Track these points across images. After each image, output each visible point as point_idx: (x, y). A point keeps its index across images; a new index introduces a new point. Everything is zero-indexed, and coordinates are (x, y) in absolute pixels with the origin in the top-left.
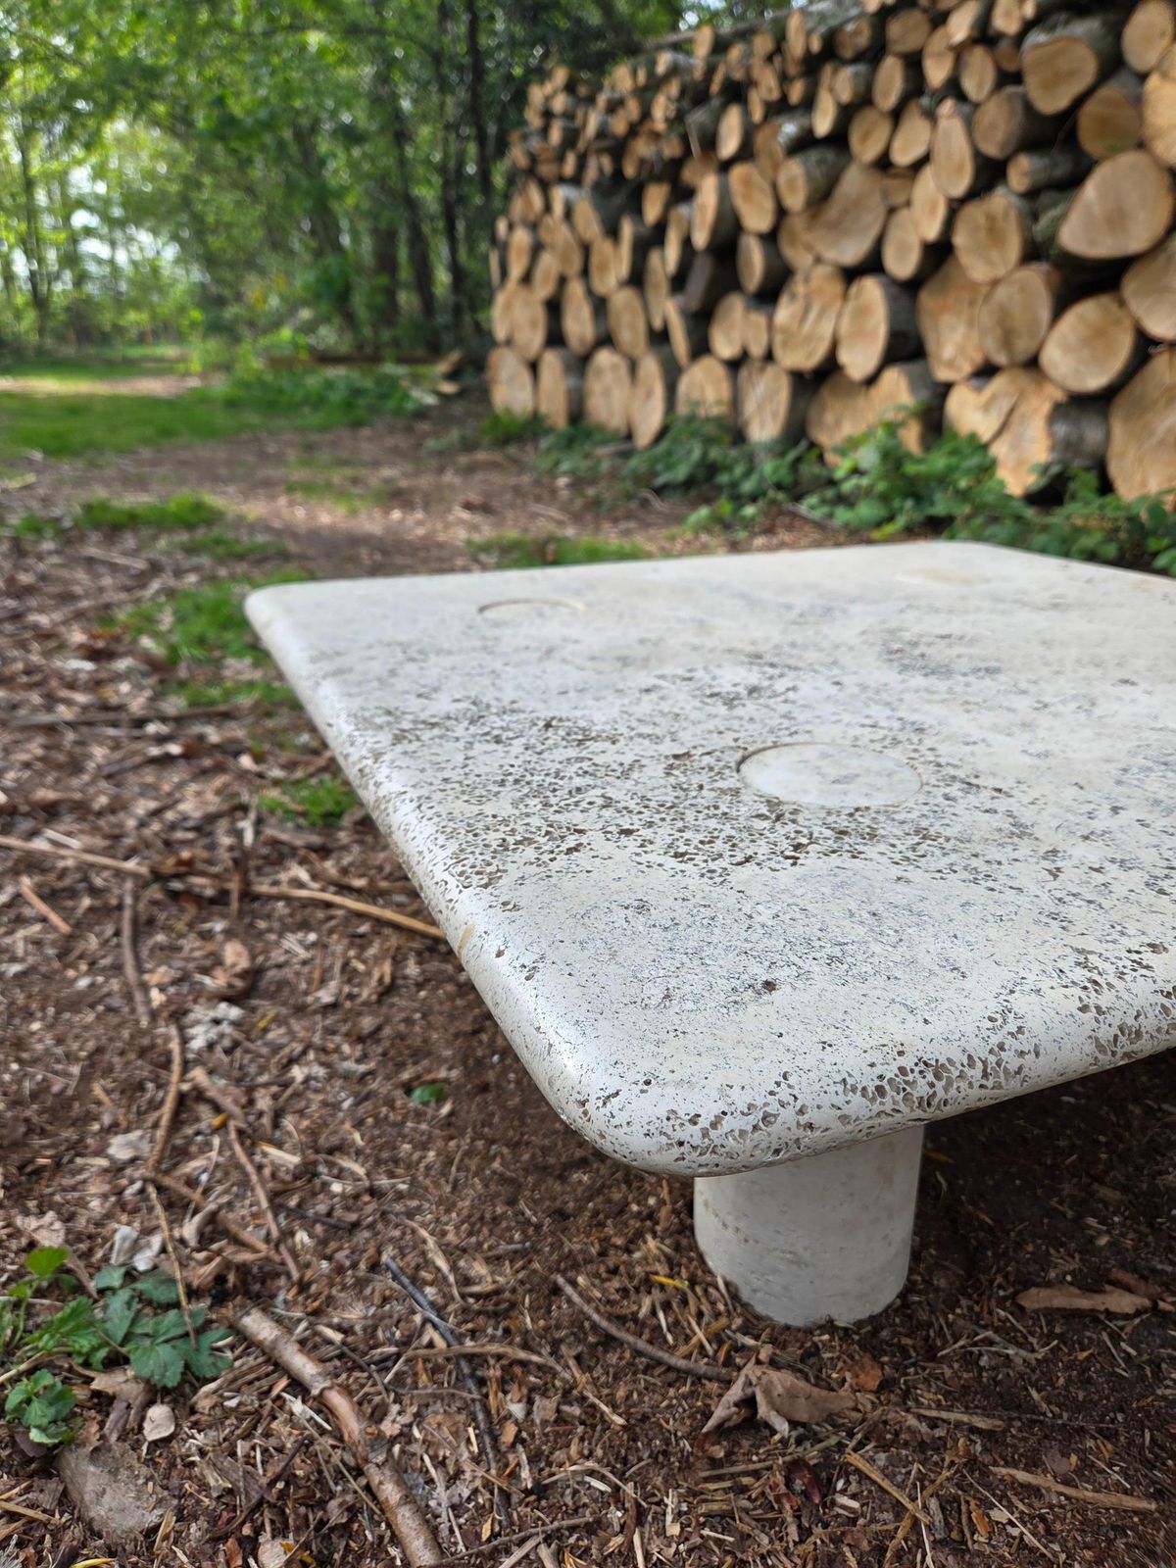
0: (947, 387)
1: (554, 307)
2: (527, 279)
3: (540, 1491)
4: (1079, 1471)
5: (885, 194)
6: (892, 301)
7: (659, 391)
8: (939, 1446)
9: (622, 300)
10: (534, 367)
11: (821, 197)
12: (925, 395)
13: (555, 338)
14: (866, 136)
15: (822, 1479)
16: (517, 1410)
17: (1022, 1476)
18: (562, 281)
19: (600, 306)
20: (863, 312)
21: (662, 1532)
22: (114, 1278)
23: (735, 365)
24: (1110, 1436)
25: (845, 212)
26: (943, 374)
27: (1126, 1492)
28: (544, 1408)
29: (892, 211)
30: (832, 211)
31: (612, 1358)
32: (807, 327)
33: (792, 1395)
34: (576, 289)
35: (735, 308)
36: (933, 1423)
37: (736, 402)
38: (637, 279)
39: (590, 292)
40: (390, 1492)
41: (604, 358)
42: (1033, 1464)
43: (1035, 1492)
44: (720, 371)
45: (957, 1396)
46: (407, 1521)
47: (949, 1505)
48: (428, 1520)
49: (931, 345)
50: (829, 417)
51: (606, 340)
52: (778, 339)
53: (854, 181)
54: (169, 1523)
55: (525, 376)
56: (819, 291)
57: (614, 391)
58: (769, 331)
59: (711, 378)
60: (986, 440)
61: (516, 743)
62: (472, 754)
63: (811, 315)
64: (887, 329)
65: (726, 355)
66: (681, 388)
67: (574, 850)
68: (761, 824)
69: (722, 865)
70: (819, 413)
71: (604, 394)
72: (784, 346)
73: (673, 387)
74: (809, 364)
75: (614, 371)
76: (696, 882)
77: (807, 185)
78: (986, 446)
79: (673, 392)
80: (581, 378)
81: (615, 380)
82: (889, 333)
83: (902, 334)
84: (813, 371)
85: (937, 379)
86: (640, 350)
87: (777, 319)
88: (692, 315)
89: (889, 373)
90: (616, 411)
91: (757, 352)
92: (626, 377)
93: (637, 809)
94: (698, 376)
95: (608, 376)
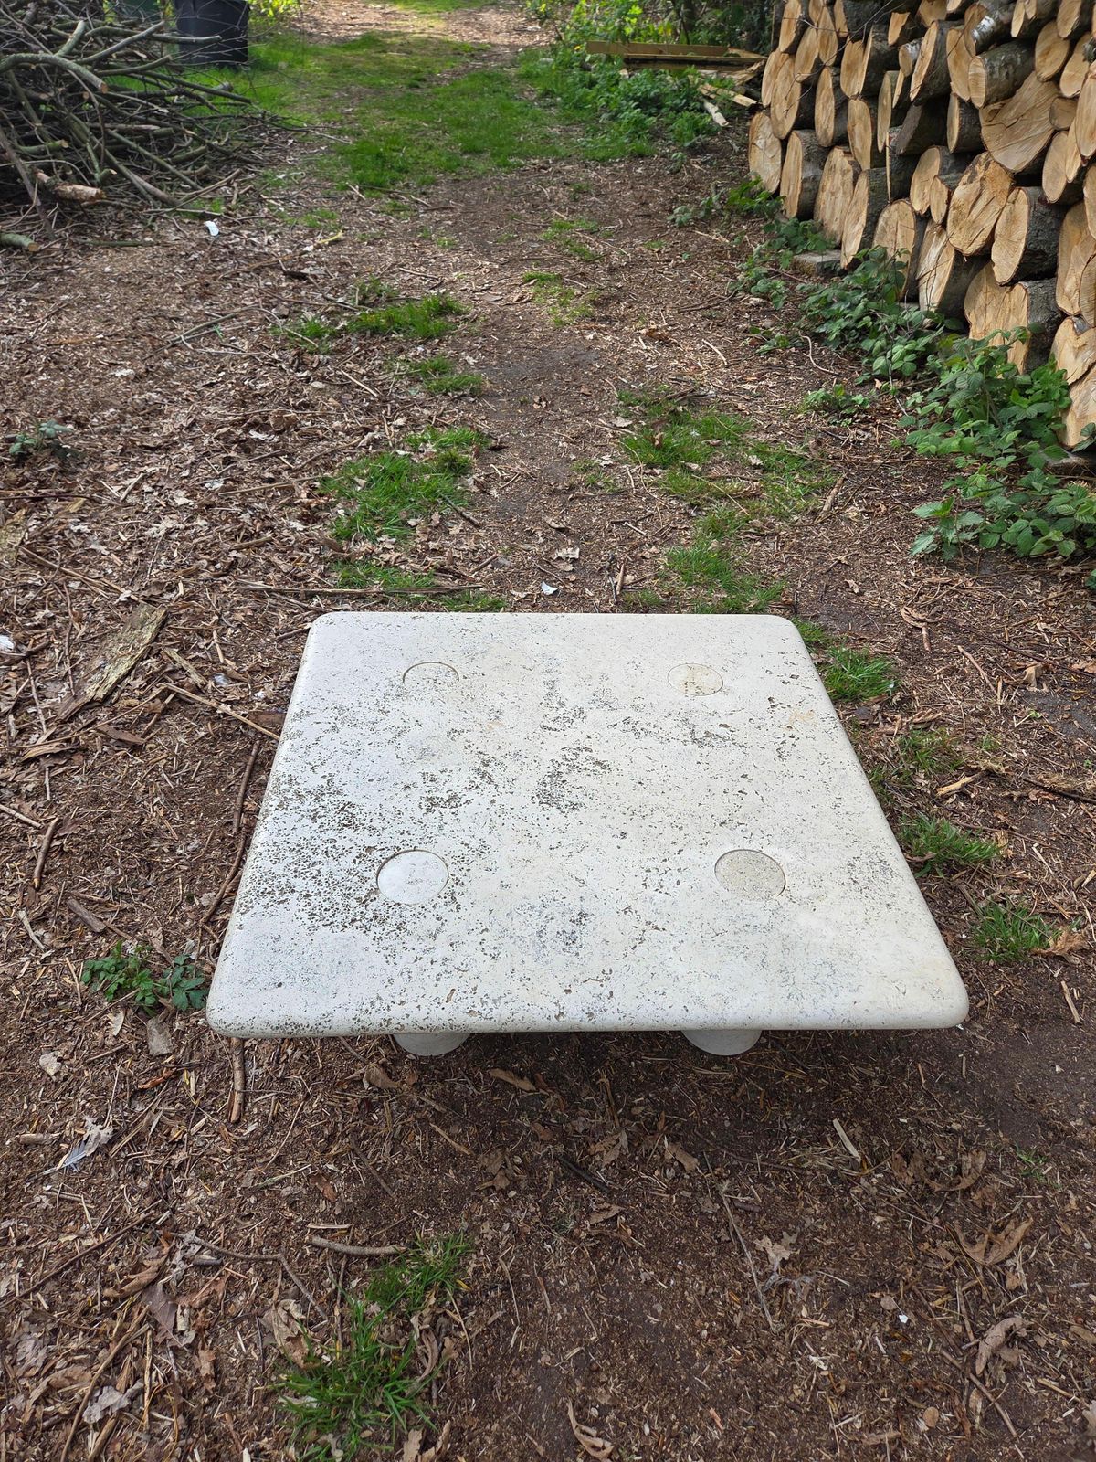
0: (1064, 315)
1: (809, 87)
2: (792, 51)
3: (283, 1080)
4: (458, 1135)
5: (1052, 115)
6: (1035, 219)
7: (863, 220)
8: (419, 1110)
9: (857, 107)
10: (784, 143)
11: (1004, 92)
12: (1041, 318)
13: (805, 121)
14: (1047, 52)
15: (369, 1106)
16: (289, 1051)
17: (438, 1129)
18: (819, 66)
19: (842, 105)
20: (1012, 220)
21: (311, 1105)
22: (181, 960)
23: (924, 219)
24: (478, 1127)
25: (1020, 117)
26: (1062, 304)
27: (468, 1147)
28: (298, 1053)
29: (1056, 132)
30: (1010, 115)
32: (974, 213)
33: (377, 1077)
34: (827, 78)
35: (933, 161)
36: (422, 1102)
37: (917, 254)
38: (871, 94)
39: (837, 86)
40: (237, 1065)
41: (837, 154)
42: (445, 1127)
43: (438, 1135)
44: (911, 221)
45: (437, 1099)
46: (238, 1075)
47: (405, 1128)
48: (245, 1077)
49: (1060, 271)
50: (981, 299)
51: (842, 140)
52: (952, 214)
53: (1031, 90)
55: (777, 149)
56: (992, 180)
57: (840, 195)
58: (948, 202)
59: (905, 223)
60: (1070, 382)
61: (319, 821)
62: (298, 825)
63: (981, 203)
64: (1025, 247)
65: (917, 208)
66: (881, 222)
67: (283, 902)
68: (354, 904)
69: (321, 924)
70: (977, 292)
71: (833, 194)
72: (955, 222)
73: (877, 218)
74: (969, 250)
75: (844, 173)
76: (304, 931)
77: (988, 86)
78: (1069, 387)
79: (876, 223)
80: (822, 168)
81: (843, 184)
82: (1026, 251)
83: (1042, 252)
84: (971, 257)
85: (1056, 306)
86: (866, 165)
87: (956, 195)
88: (901, 156)
89: (1019, 289)
90: (837, 215)
91: (937, 217)
92: (850, 185)
93: (323, 882)
94: (895, 216)
95: (838, 176)
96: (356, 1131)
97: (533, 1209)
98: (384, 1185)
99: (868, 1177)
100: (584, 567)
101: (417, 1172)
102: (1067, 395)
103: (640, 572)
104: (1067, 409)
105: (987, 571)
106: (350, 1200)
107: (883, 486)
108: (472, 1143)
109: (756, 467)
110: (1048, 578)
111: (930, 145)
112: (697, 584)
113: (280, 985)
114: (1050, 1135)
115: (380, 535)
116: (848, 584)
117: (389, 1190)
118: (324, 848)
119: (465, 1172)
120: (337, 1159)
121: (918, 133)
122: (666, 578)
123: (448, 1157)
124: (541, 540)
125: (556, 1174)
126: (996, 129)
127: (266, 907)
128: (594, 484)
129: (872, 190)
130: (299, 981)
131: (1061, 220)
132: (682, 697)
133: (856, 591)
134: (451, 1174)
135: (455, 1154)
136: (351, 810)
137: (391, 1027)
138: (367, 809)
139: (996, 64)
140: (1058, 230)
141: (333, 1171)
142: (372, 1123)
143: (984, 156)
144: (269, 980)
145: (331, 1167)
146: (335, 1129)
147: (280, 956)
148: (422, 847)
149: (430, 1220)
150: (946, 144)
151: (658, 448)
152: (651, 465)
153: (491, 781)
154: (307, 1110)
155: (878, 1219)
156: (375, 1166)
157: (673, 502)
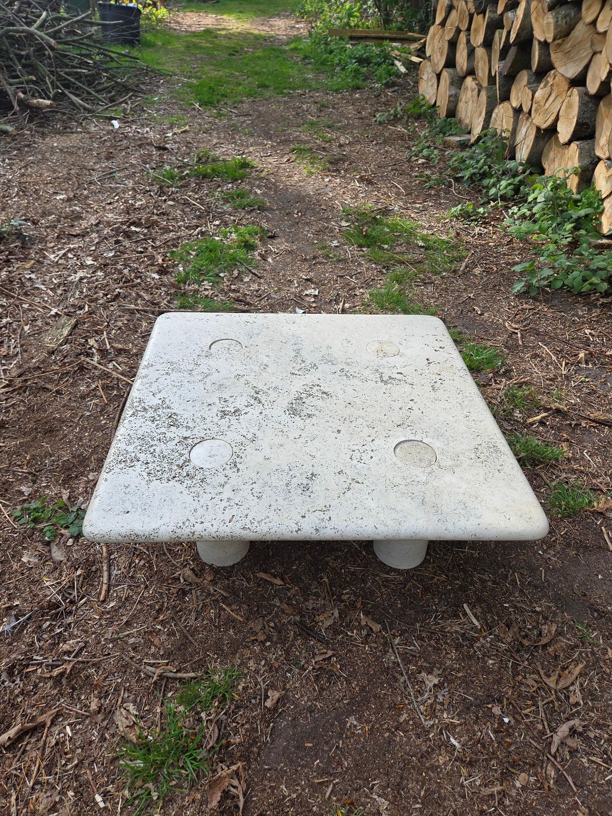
0: (599, 159)
1: (453, 44)
2: (443, 24)
3: (132, 577)
4: (236, 610)
5: (592, 44)
6: (583, 104)
7: (483, 114)
8: (213, 595)
9: (480, 52)
10: (439, 76)
11: (564, 33)
12: (586, 161)
13: (450, 63)
14: (589, 8)
15: (184, 593)
16: (137, 561)
17: (224, 606)
18: (458, 31)
19: (471, 52)
20: (570, 106)
21: (148, 592)
22: (75, 509)
23: (518, 111)
24: (248, 605)
25: (573, 46)
26: (598, 153)
27: (242, 616)
28: (142, 562)
29: (595, 53)
30: (567, 46)
31: (164, 557)
32: (548, 104)
33: (189, 576)
34: (463, 38)
35: (524, 77)
36: (215, 591)
37: (514, 132)
38: (488, 44)
39: (468, 42)
40: (105, 568)
41: (469, 80)
42: (229, 605)
43: (224, 610)
44: (511, 113)
45: (224, 589)
46: (105, 574)
47: (204, 606)
48: (110, 575)
49: (597, 135)
50: (552, 155)
51: (471, 72)
52: (534, 106)
53: (580, 30)
54: (65, 561)
55: (435, 81)
56: (558, 85)
57: (470, 102)
58: (532, 100)
59: (507, 114)
60: (603, 197)
61: (156, 423)
62: (143, 425)
63: (551, 99)
64: (577, 121)
65: (514, 105)
66: (494, 115)
67: (132, 466)
68: (176, 468)
69: (154, 479)
70: (549, 151)
71: (466, 102)
72: (536, 111)
73: (492, 113)
74: (544, 126)
75: (472, 91)
76: (144, 482)
77: (555, 29)
78: (603, 200)
79: (491, 116)
80: (460, 89)
81: (472, 96)
82: (578, 124)
83: (587, 124)
84: (545, 130)
85: (595, 154)
86: (485, 84)
87: (537, 95)
88: (505, 76)
89: (574, 146)
90: (469, 114)
91: (526, 109)
92: (476, 97)
93: (157, 456)
94: (502, 111)
95: (469, 93)
96: (175, 607)
97: (280, 653)
98: (190, 638)
99: (485, 638)
100: (321, 300)
101: (211, 631)
102: (602, 204)
103: (353, 303)
104: (602, 213)
105: (556, 302)
106: (170, 646)
107: (495, 257)
108: (245, 614)
109: (421, 247)
110: (591, 306)
111: (522, 69)
112: (386, 309)
113: (128, 512)
114: (596, 614)
115: (203, 281)
116: (474, 309)
117: (193, 641)
118: (158, 437)
119: (240, 631)
120: (162, 623)
121: (514, 62)
122: (368, 306)
123: (230, 622)
124: (296, 285)
125: (295, 633)
126: (560, 55)
127: (121, 469)
128: (327, 256)
129: (488, 97)
130: (139, 510)
131: (597, 105)
132: (375, 358)
133: (479, 313)
134: (231, 632)
135: (234, 620)
136: (175, 417)
137: (195, 536)
138: (185, 416)
139: (560, 17)
140: (595, 111)
141: (160, 630)
142: (185, 602)
143: (553, 72)
144: (121, 509)
145: (159, 627)
146: (162, 605)
147: (129, 496)
148: (218, 437)
149: (217, 658)
150: (530, 68)
151: (365, 236)
152: (361, 246)
153: (260, 402)
154: (146, 594)
155: (491, 662)
156: (185, 627)
157: (373, 265)
